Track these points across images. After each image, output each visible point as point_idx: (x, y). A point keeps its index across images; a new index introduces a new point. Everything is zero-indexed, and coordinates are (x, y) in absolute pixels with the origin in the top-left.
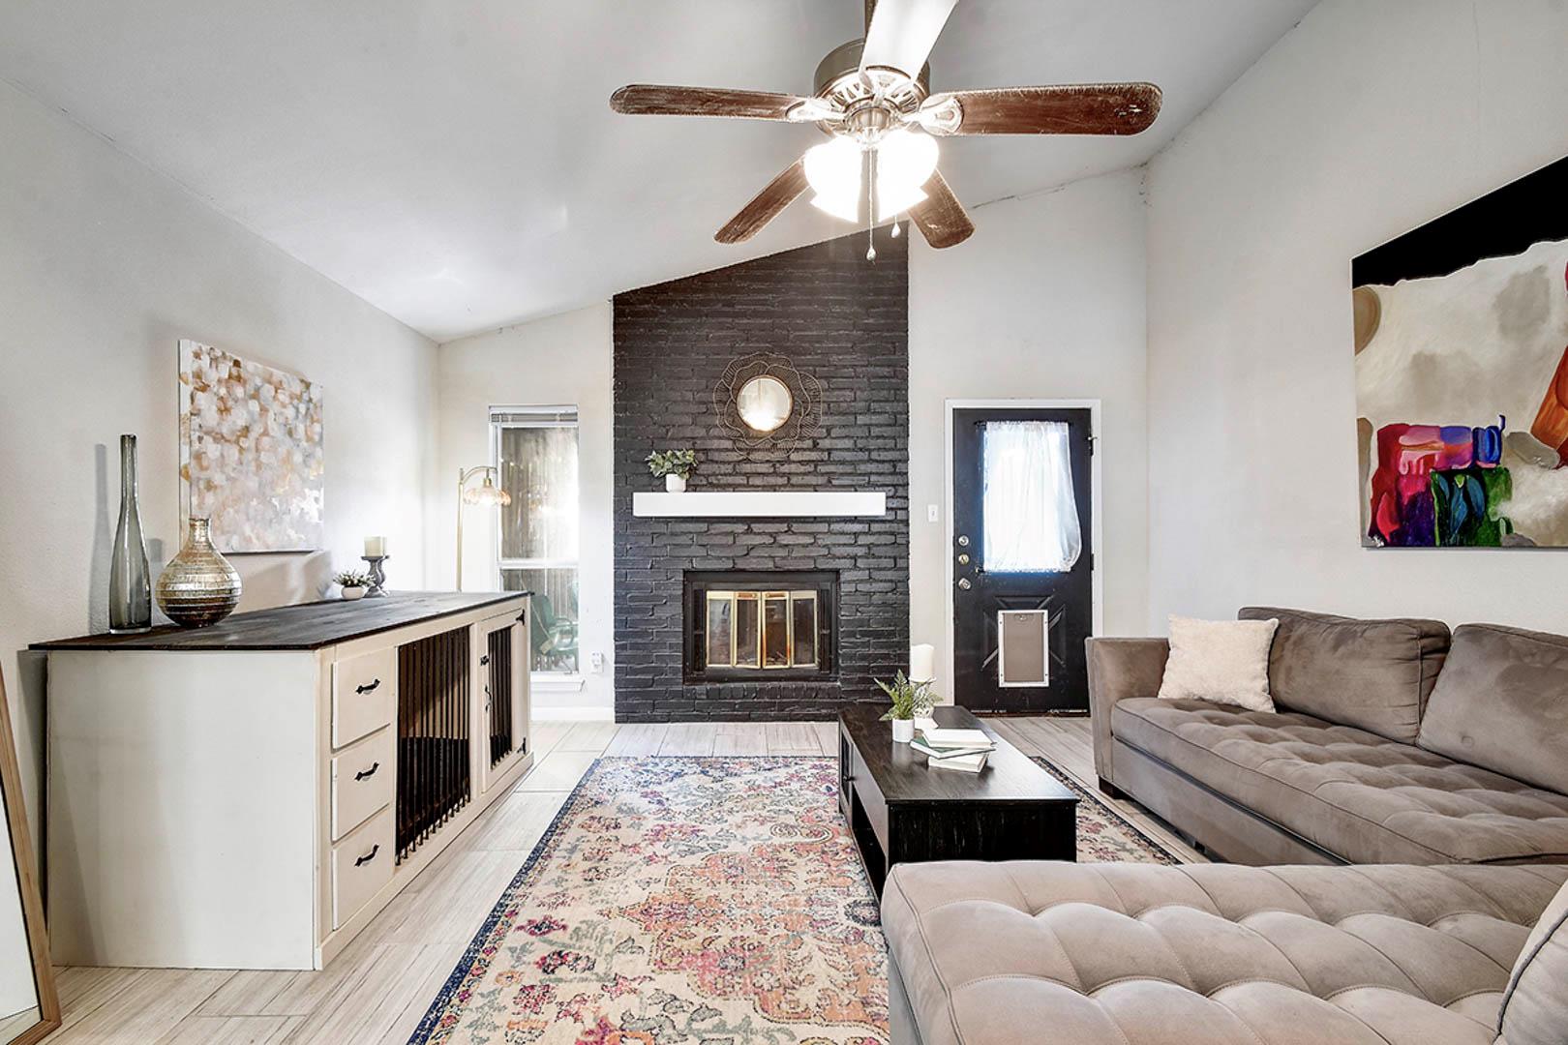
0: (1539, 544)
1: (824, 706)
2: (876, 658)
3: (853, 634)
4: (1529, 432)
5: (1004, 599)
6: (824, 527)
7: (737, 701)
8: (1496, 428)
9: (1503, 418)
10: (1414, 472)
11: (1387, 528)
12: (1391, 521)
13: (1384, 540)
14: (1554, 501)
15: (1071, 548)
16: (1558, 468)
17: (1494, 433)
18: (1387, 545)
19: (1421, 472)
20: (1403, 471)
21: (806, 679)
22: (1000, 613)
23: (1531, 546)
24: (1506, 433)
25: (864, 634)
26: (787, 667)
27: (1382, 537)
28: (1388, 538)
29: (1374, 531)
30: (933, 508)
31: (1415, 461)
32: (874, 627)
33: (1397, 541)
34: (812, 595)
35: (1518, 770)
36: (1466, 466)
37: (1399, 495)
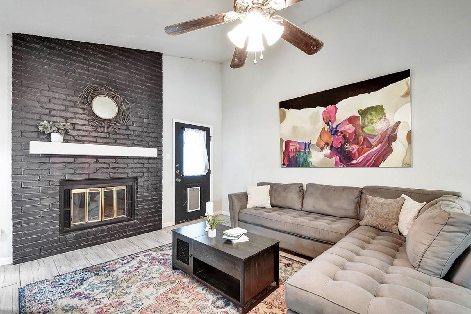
0: (317, 167)
1: (130, 231)
2: (150, 209)
3: (142, 201)
4: (315, 144)
5: (189, 184)
6: (130, 161)
7: (90, 238)
8: (309, 143)
9: (310, 141)
10: (293, 151)
11: (286, 163)
12: (287, 162)
13: (286, 166)
14: (319, 158)
15: (206, 168)
16: (320, 152)
17: (309, 144)
18: (286, 167)
19: (294, 151)
20: (290, 151)
21: (122, 221)
22: (188, 189)
23: (316, 167)
24: (311, 144)
25: (147, 201)
26: (113, 218)
27: (285, 165)
28: (287, 165)
29: (284, 164)
30: (169, 155)
31: (293, 149)
32: (150, 198)
33: (288, 166)
34: (124, 187)
35: (324, 212)
36: (303, 151)
37: (289, 156)
